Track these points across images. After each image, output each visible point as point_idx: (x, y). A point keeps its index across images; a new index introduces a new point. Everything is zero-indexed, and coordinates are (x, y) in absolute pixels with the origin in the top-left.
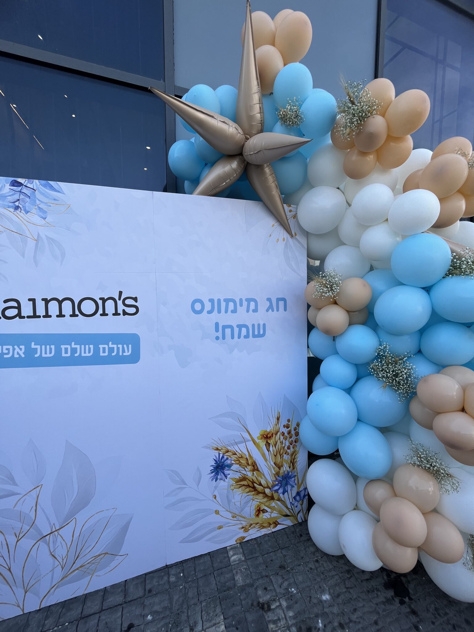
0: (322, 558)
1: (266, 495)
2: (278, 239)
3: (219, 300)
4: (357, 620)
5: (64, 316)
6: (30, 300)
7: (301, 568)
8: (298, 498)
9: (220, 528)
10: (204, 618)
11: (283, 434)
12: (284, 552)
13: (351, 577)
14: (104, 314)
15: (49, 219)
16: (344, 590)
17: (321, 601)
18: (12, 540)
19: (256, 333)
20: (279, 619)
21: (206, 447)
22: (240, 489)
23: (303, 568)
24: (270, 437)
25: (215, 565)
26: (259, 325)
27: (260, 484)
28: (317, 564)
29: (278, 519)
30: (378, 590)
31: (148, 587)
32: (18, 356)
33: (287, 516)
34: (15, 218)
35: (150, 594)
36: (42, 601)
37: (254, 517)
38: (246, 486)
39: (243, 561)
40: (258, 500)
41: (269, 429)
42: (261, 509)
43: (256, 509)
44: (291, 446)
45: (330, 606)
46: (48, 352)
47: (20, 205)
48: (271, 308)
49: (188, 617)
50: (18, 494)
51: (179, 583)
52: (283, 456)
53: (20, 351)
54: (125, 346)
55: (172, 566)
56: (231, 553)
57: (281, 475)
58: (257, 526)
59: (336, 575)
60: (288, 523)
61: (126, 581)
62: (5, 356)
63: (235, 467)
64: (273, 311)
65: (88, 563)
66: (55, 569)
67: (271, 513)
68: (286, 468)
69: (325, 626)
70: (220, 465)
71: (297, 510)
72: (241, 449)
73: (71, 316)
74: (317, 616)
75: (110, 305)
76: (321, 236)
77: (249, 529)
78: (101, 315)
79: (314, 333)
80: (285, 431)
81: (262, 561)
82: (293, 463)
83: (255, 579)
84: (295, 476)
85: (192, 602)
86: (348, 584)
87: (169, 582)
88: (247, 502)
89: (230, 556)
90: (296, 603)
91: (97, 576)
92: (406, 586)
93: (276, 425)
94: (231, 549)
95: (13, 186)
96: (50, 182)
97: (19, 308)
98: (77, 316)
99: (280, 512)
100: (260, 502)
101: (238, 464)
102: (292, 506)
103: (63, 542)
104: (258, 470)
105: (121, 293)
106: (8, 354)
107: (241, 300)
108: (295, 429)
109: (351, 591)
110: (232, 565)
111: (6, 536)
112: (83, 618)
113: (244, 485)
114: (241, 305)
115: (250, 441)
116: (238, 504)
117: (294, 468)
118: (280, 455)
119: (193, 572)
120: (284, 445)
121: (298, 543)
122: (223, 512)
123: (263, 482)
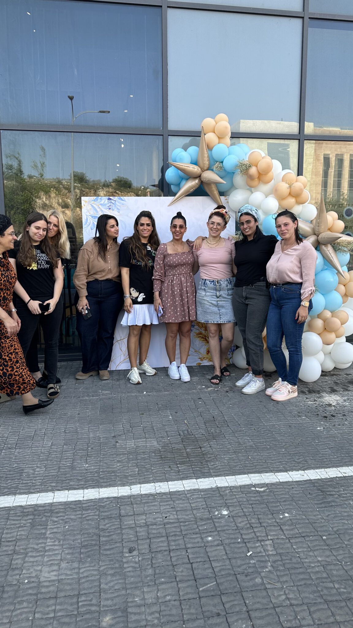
37: (206, 354)
47: (111, 208)
58: (207, 359)
77: (203, 360)
94: (194, 366)
95: (109, 200)
96: (121, 197)
101: (197, 326)
113: (200, 337)
116: (198, 346)
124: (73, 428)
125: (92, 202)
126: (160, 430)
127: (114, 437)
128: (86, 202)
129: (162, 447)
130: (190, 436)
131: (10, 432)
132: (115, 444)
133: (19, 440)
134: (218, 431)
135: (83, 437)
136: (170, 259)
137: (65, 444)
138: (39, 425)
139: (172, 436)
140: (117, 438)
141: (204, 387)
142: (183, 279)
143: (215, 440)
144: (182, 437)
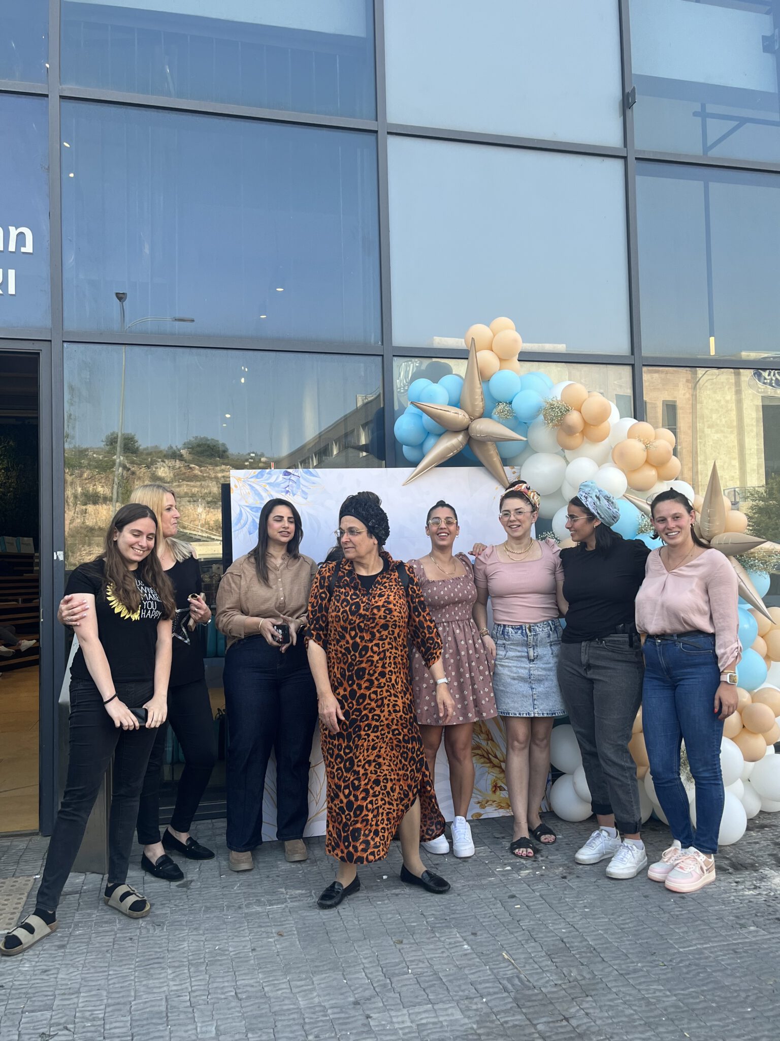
15: (309, 499)
27: (496, 757)
38: (481, 756)
40: (494, 775)
42: (498, 786)
43: (493, 785)
47: (289, 490)
58: (495, 804)
76: (547, 496)
77: (485, 807)
88: (482, 775)
95: (285, 475)
96: (310, 470)
100: (496, 777)
104: (492, 740)
113: (478, 754)
123: (499, 755)
124: (252, 986)
125: (252, 480)
126: (457, 979)
127: (356, 1003)
128: (239, 479)
129: (477, 1022)
130: (530, 992)
131: (107, 1006)
132: (365, 1022)
133: (134, 1024)
134: (588, 976)
135: (285, 1007)
136: (432, 590)
137: (249, 1030)
138: (171, 983)
139: (489, 994)
140: (365, 1007)
141: (509, 868)
142: (458, 631)
143: (590, 999)
144: (512, 994)
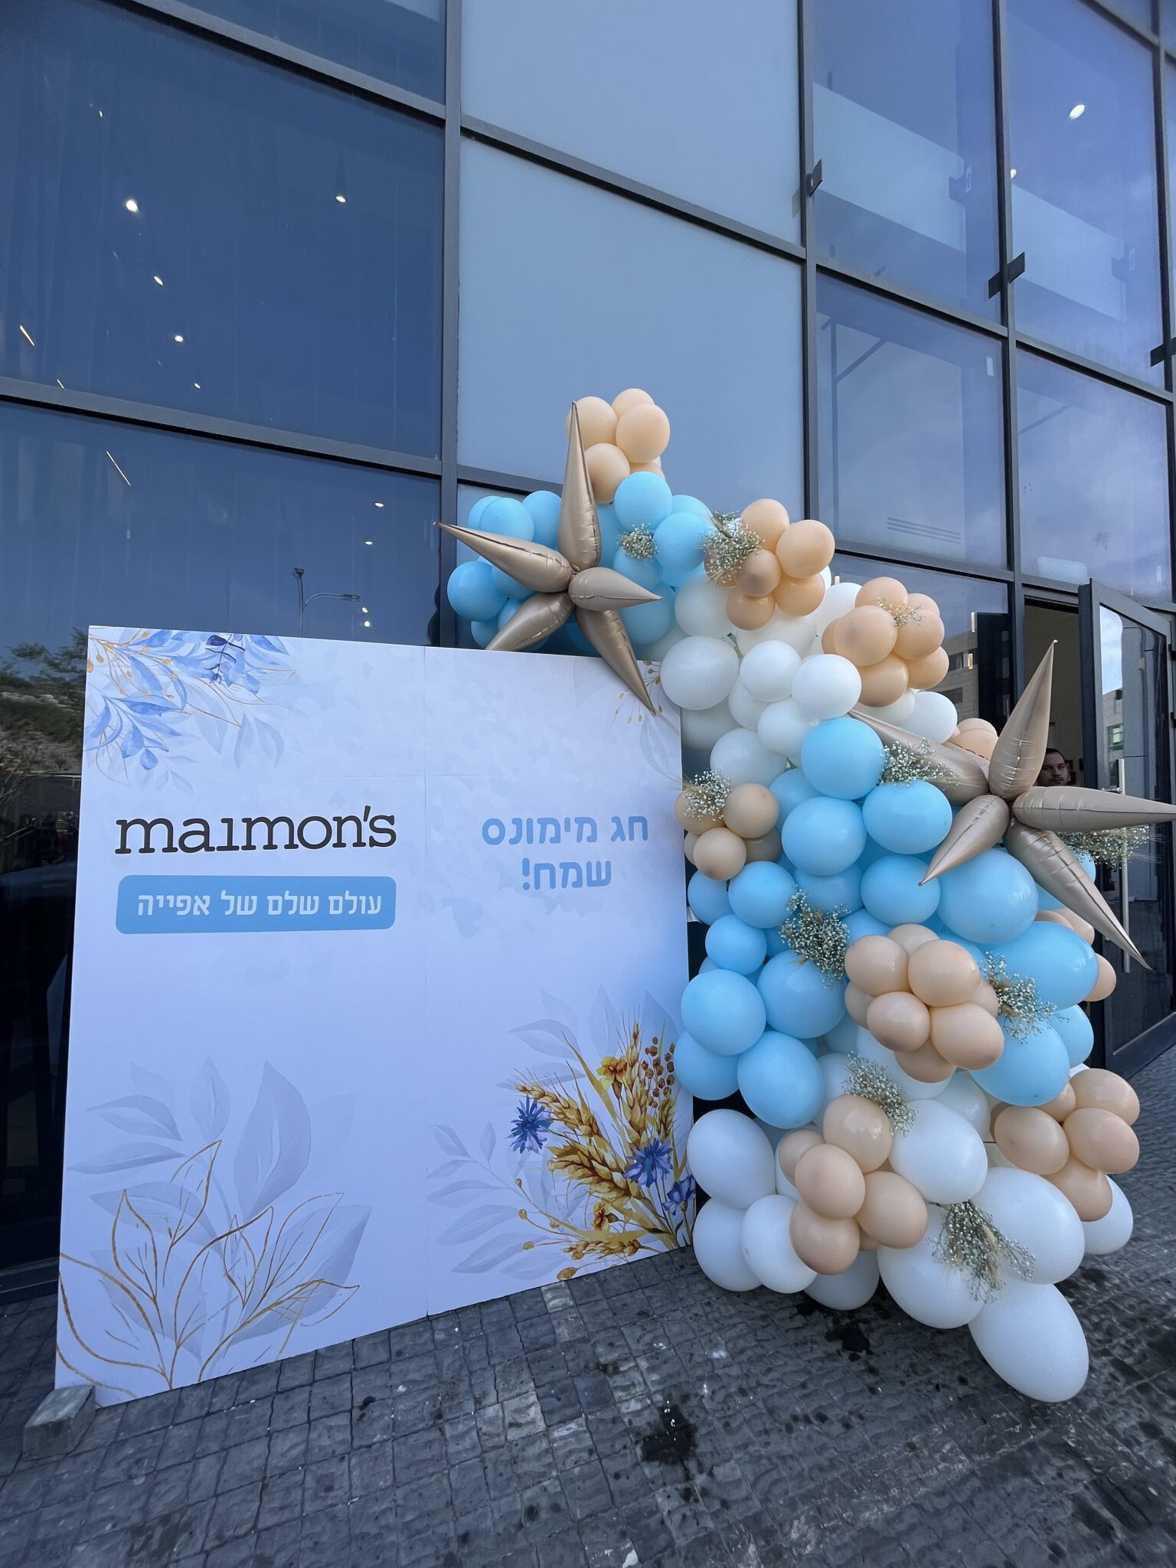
0: (718, 1299)
1: (615, 1187)
2: (630, 718)
3: (530, 821)
4: (771, 1383)
5: (275, 847)
6: (224, 821)
7: (679, 1314)
8: (676, 1195)
9: (529, 1246)
10: (501, 1386)
11: (645, 1066)
12: (648, 1292)
13: (769, 1324)
14: (340, 844)
15: (262, 693)
16: (754, 1343)
17: (710, 1361)
18: (163, 1241)
19: (594, 878)
20: (634, 1385)
21: (503, 1085)
22: (567, 1169)
23: (681, 1315)
24: (621, 1071)
25: (519, 1315)
26: (599, 864)
27: (604, 1163)
28: (708, 1309)
29: (639, 1236)
30: (813, 1342)
31: (395, 1348)
32: (198, 913)
33: (655, 1231)
34: (212, 694)
35: (400, 1358)
36: (203, 1368)
37: (593, 1228)
38: (578, 1164)
39: (571, 1307)
40: (600, 1195)
41: (620, 1054)
42: (606, 1214)
43: (597, 1213)
44: (661, 1091)
45: (724, 1367)
46: (244, 906)
47: (220, 673)
48: (619, 833)
49: (471, 1386)
50: (179, 1155)
51: (452, 1342)
52: (646, 1109)
53: (202, 905)
54: (371, 898)
55: (438, 1317)
56: (549, 1296)
57: (642, 1147)
58: (599, 1248)
59: (741, 1323)
60: (656, 1246)
61: (354, 1340)
62: (180, 913)
63: (557, 1126)
64: (623, 839)
65: (289, 1298)
66: (231, 1305)
67: (626, 1222)
68: (651, 1133)
69: (713, 1392)
70: (530, 1120)
71: (675, 1221)
72: (567, 1091)
73: (286, 847)
74: (701, 1379)
75: (349, 828)
76: (704, 713)
77: (584, 1254)
78: (335, 845)
79: (696, 879)
80: (650, 1059)
81: (607, 1307)
82: (665, 1124)
83: (592, 1332)
84: (669, 1151)
85: (477, 1367)
86: (761, 1335)
87: (433, 1340)
88: (578, 1198)
89: (546, 1300)
90: (665, 1362)
91: (302, 1325)
92: (866, 1336)
93: (632, 1048)
94: (549, 1290)
95: (212, 644)
96: (268, 637)
97: (206, 833)
98: (296, 846)
99: (642, 1223)
100: (603, 1199)
101: (561, 1120)
102: (666, 1212)
103: (249, 1253)
104: (598, 1134)
105: (368, 809)
106: (184, 909)
107: (567, 821)
108: (668, 1058)
109: (766, 1344)
110: (550, 1314)
111: (154, 1233)
112: (282, 1393)
113: (573, 1163)
114: (568, 829)
115: (584, 1076)
116: (562, 1200)
117: (666, 1135)
118: (641, 1107)
119: (478, 1326)
120: (646, 1088)
121: (676, 1278)
122: (535, 1216)
123: (609, 1159)
128: (108, 645)
